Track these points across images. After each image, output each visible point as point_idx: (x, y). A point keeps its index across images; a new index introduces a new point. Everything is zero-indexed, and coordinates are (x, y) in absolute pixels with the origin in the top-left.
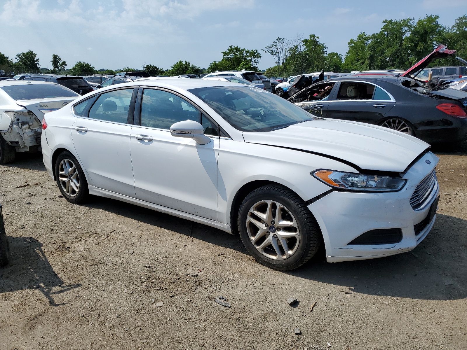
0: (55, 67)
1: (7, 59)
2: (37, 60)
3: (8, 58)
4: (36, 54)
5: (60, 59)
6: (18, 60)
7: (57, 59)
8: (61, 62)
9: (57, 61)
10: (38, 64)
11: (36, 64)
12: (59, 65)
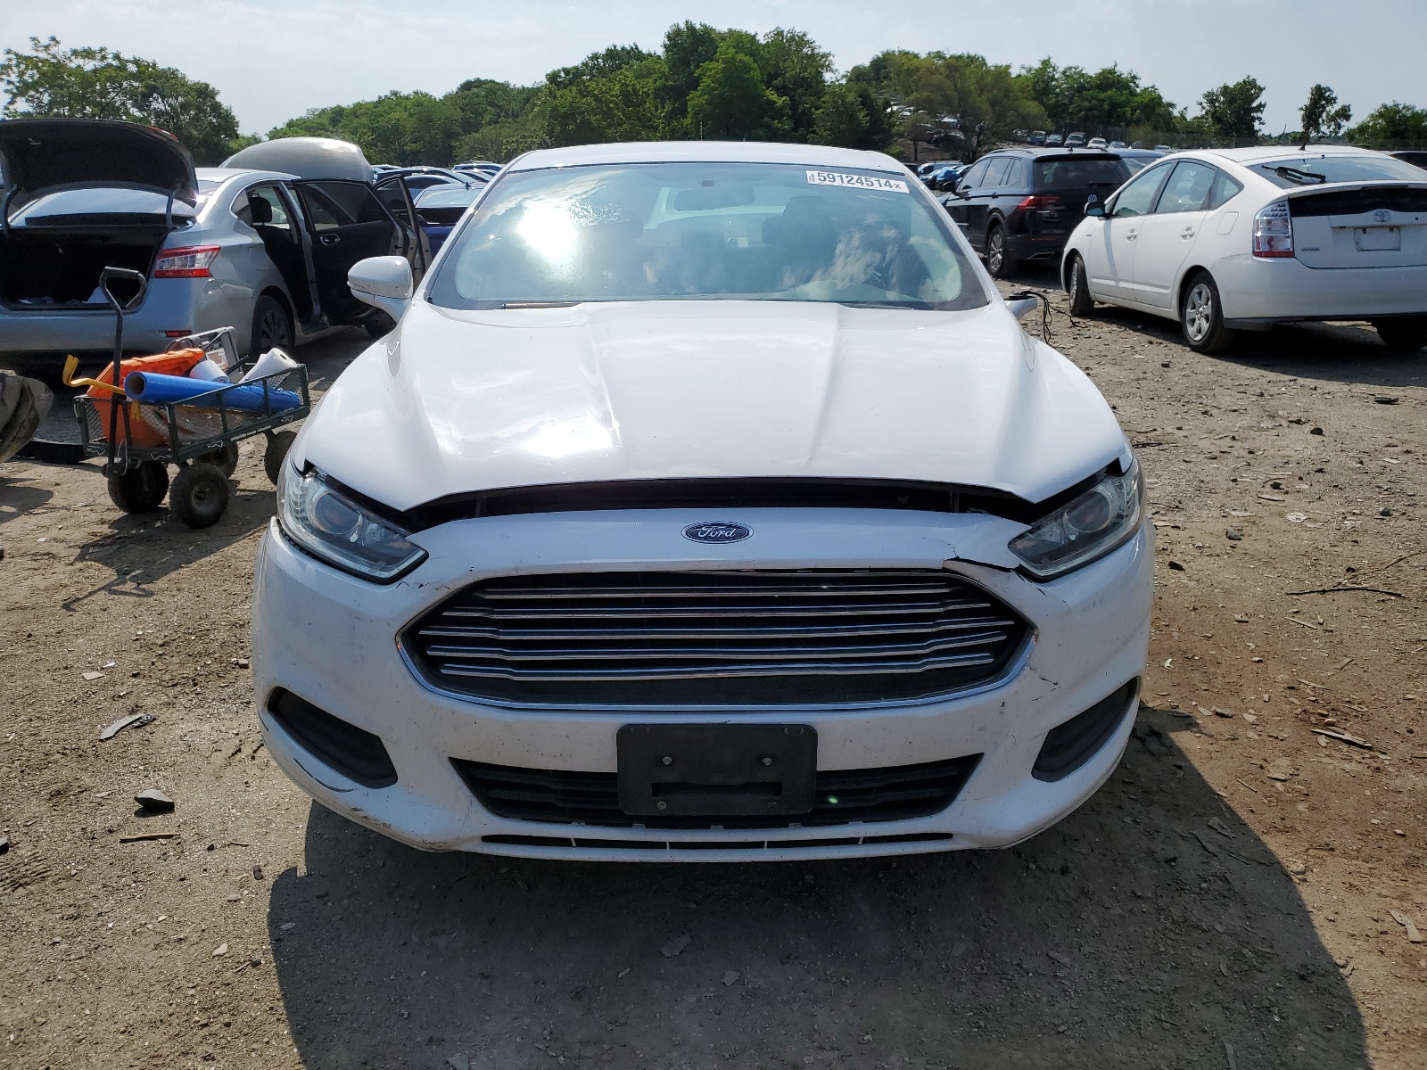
0: (1307, 127)
1: (1171, 109)
2: (1260, 107)
3: (1172, 105)
4: (1261, 89)
5: (1331, 101)
6: (1204, 108)
7: (1326, 99)
8: (1332, 109)
9: (1323, 106)
10: (1259, 119)
11: (1254, 119)
12: (1323, 121)
